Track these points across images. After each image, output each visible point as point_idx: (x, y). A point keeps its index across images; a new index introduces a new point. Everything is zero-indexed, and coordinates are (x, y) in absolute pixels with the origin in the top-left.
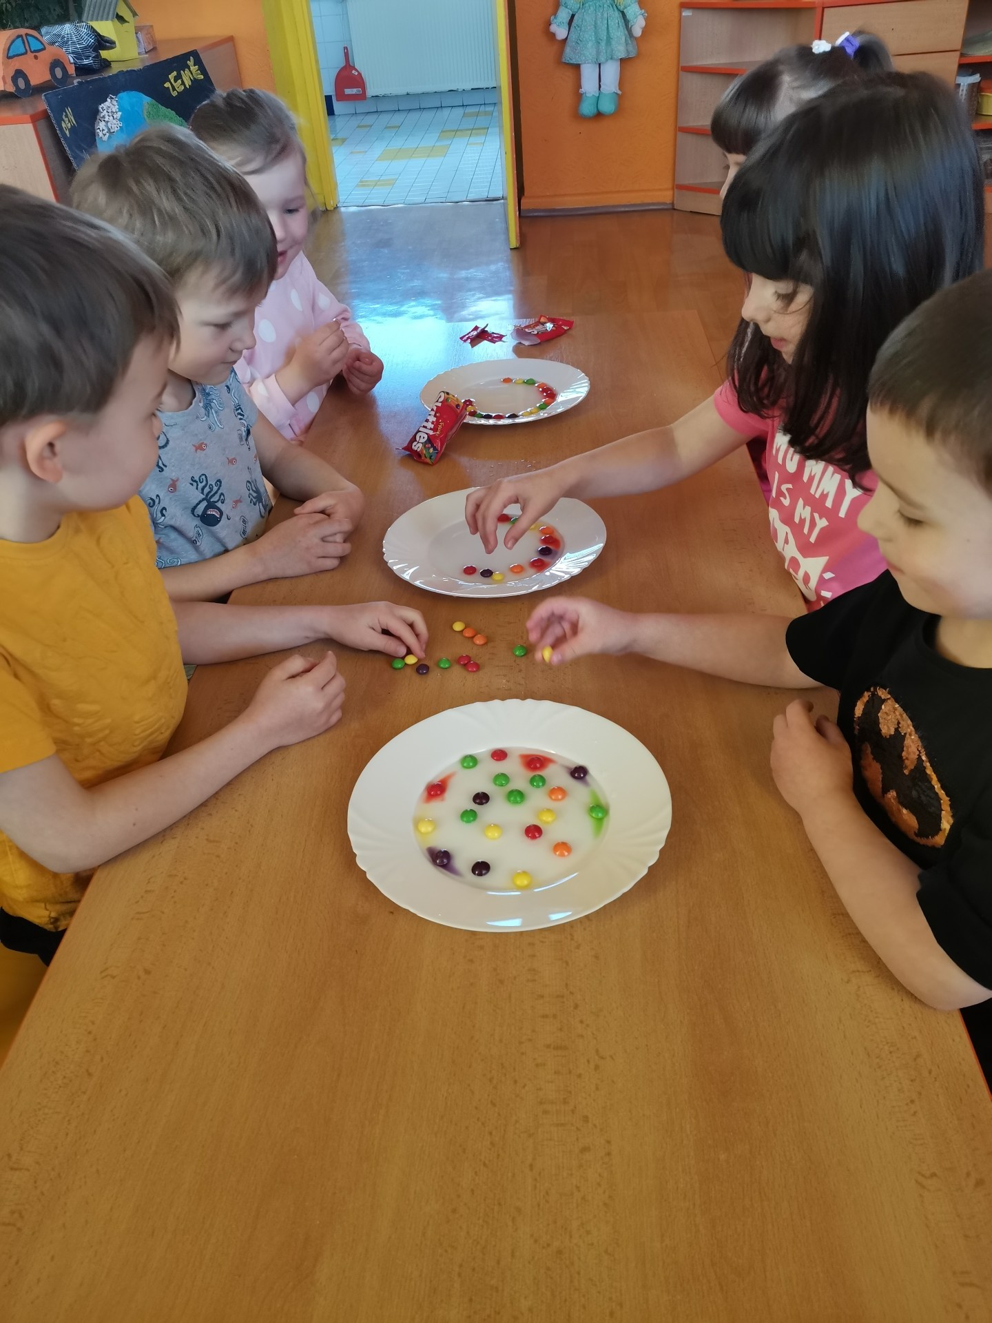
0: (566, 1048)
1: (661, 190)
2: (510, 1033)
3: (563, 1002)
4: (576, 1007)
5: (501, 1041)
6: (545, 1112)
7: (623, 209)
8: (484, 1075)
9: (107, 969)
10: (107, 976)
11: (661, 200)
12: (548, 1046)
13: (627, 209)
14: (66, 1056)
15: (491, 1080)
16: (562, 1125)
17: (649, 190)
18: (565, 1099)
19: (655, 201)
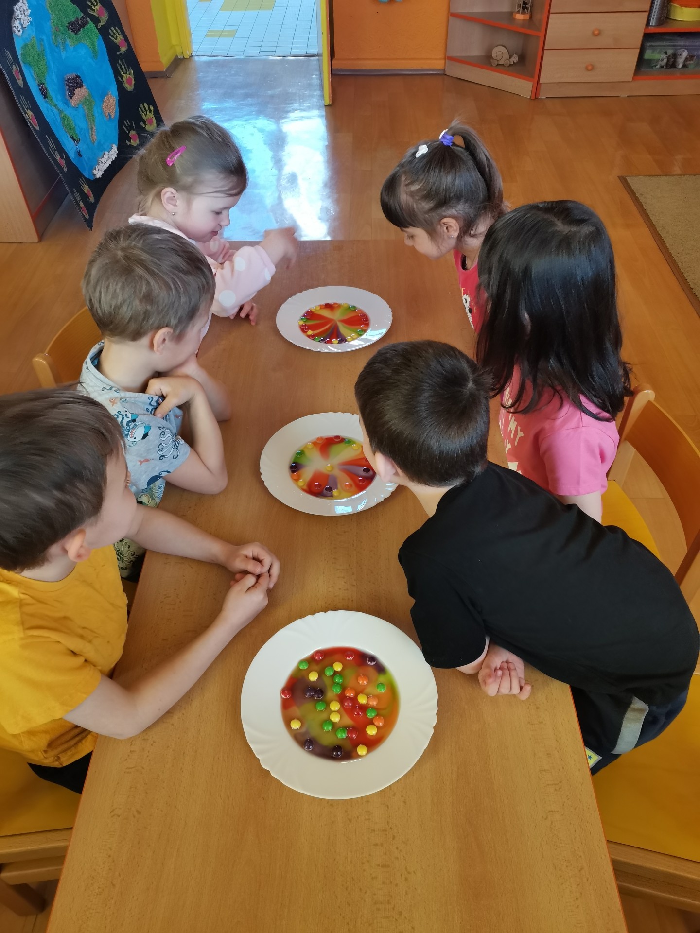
0: (388, 866)
1: (436, 59)
2: (356, 856)
3: (386, 835)
4: (394, 838)
5: (351, 862)
6: (378, 909)
7: (408, 73)
8: (343, 885)
9: (113, 810)
10: (114, 815)
11: (436, 67)
12: (379, 865)
13: (411, 73)
14: (98, 873)
15: (347, 889)
16: (388, 918)
17: (427, 59)
18: (388, 901)
19: (431, 67)
